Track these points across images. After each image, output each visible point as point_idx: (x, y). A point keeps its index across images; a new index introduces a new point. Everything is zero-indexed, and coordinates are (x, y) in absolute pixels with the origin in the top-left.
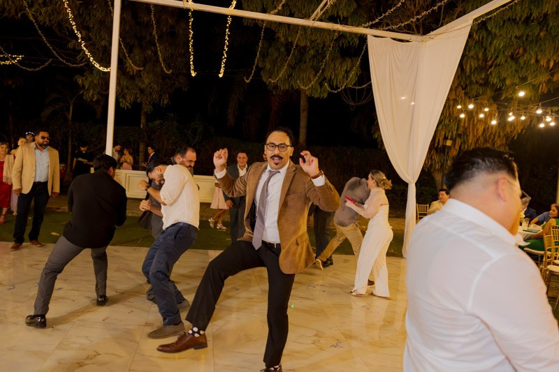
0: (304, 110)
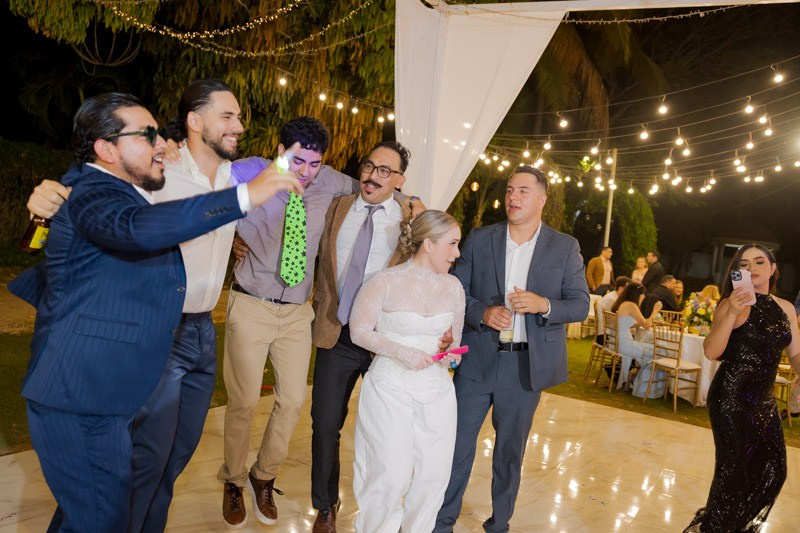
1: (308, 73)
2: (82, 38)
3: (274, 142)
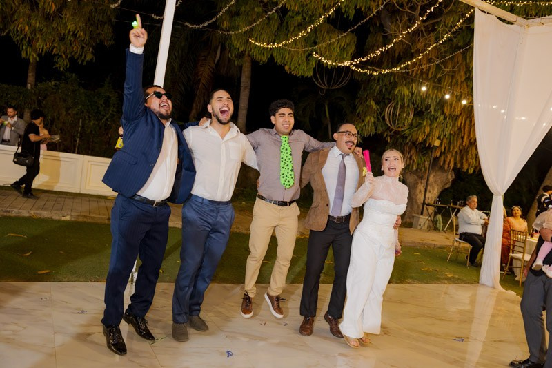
0: (245, 88)
1: (451, 82)
2: (311, 74)
3: (427, 130)
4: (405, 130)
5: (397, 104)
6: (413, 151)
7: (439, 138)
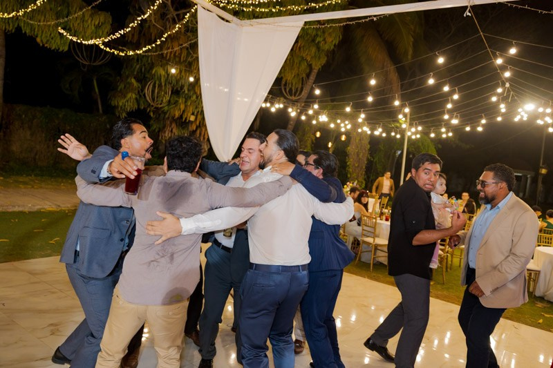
2: (66, 49)
3: (182, 107)
4: (164, 107)
5: (155, 83)
6: (174, 125)
7: (193, 114)
